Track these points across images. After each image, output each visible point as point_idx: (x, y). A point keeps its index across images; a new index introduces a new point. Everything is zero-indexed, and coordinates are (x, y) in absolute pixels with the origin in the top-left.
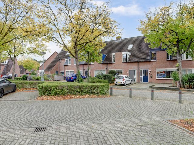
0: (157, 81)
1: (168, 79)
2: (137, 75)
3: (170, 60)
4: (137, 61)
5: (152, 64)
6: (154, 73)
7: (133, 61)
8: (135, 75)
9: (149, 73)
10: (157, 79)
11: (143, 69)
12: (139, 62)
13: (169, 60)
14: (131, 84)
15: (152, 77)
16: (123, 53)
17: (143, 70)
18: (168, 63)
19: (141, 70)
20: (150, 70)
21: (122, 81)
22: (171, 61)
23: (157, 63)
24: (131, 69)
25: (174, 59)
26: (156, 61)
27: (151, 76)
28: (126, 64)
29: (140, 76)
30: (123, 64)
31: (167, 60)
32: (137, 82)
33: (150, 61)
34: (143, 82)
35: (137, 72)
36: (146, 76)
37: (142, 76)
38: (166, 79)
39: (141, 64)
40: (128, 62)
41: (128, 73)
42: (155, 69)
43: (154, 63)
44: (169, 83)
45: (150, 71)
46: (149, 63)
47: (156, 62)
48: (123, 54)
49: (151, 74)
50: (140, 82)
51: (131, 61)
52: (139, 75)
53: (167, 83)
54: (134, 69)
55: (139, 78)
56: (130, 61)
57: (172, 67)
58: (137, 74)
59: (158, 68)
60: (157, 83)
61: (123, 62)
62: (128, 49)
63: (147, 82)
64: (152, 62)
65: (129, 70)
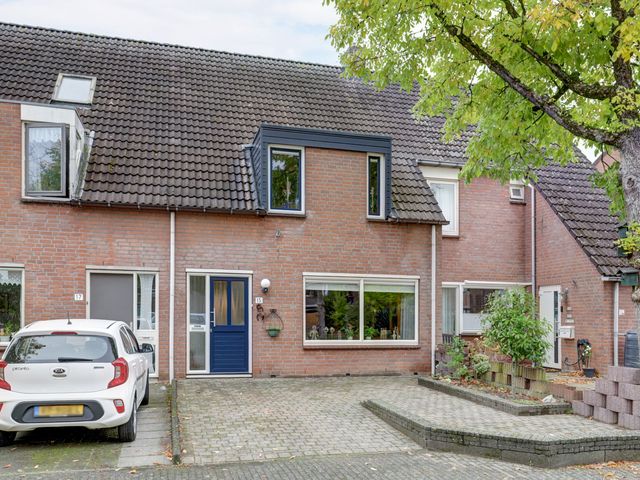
0: (308, 359)
1: (370, 342)
2: (164, 318)
4: (163, 200)
5: (279, 237)
6: (293, 307)
7: (127, 199)
8: (146, 318)
9: (259, 300)
10: (307, 350)
11: (208, 272)
12: (183, 212)
13: (382, 216)
15: (274, 334)
17: (213, 279)
18: (374, 236)
19: (197, 282)
20: (265, 283)
21: (104, 396)
22: (388, 229)
23: (307, 234)
26: (302, 218)
27: (273, 323)
28: (63, 219)
29: (190, 328)
30: (30, 214)
31: (370, 221)
33: (261, 216)
35: (165, 294)
36: (236, 322)
37: (206, 328)
38: (361, 342)
39: (192, 225)
41: (78, 297)
42: (296, 274)
43: (290, 231)
44: (381, 368)
45: (265, 291)
46: (255, 227)
47: (301, 227)
48: (28, 124)
49: (267, 308)
50: (184, 376)
51: (112, 198)
52: (180, 322)
53: (371, 369)
54: (134, 269)
55: (179, 341)
56: (97, 197)
57: (393, 266)
58: (165, 305)
59: (312, 271)
60: (311, 377)
61: (24, 196)
62: (54, 97)
63: (244, 368)
64: (280, 221)
65: (91, 274)
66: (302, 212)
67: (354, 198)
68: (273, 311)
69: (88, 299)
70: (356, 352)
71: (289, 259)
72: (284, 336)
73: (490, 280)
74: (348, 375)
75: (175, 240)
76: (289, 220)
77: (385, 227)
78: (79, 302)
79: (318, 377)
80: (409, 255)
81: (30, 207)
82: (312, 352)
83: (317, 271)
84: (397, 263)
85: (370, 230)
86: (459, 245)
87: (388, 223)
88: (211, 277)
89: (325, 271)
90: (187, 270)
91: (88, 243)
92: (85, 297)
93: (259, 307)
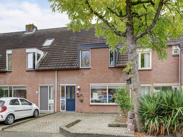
0: (91, 108)
1: (111, 104)
2: (55, 97)
3: (115, 67)
4: (54, 68)
5: (83, 75)
6: (87, 93)
7: (47, 68)
8: (51, 97)
9: (78, 92)
11: (65, 85)
12: (58, 70)
14: (33, 117)
15: (82, 101)
16: (27, 52)
17: (67, 87)
18: (111, 72)
19: (63, 87)
20: (78, 87)
22: (116, 69)
23: (91, 73)
24: (43, 85)
25: (121, 65)
26: (89, 69)
27: (81, 98)
28: (34, 74)
29: (61, 99)
30: (28, 74)
31: (110, 68)
32: (54, 111)
33: (78, 69)
34: (67, 110)
35: (55, 91)
36: (73, 98)
37: (65, 99)
38: (108, 104)
39: (61, 73)
40: (38, 71)
41: (37, 92)
42: (87, 85)
43: (86, 72)
45: (79, 89)
46: (76, 72)
47: (89, 71)
49: (80, 94)
50: (59, 111)
51: (44, 68)
52: (58, 98)
53: (110, 112)
54: (49, 85)
55: (58, 103)
56: (41, 68)
57: (117, 80)
59: (92, 83)
60: (92, 113)
61: (27, 70)
62: (43, 45)
63: (74, 110)
64: (83, 70)
65: (40, 87)
66: (90, 67)
67: (105, 61)
68: (81, 95)
69: (39, 92)
70: (105, 106)
71: (86, 80)
72: (84, 102)
73: (164, 83)
74: (103, 113)
75: (57, 77)
76: (86, 70)
77: (114, 69)
78: (37, 93)
79: (94, 113)
80: (122, 77)
81: (28, 72)
82: (92, 106)
83: (94, 83)
84: (118, 80)
85: (109, 70)
86: (151, 72)
87: (115, 68)
88: (66, 86)
89: (96, 83)
90: (60, 85)
91: (39, 79)
92: (38, 92)
93: (78, 94)
